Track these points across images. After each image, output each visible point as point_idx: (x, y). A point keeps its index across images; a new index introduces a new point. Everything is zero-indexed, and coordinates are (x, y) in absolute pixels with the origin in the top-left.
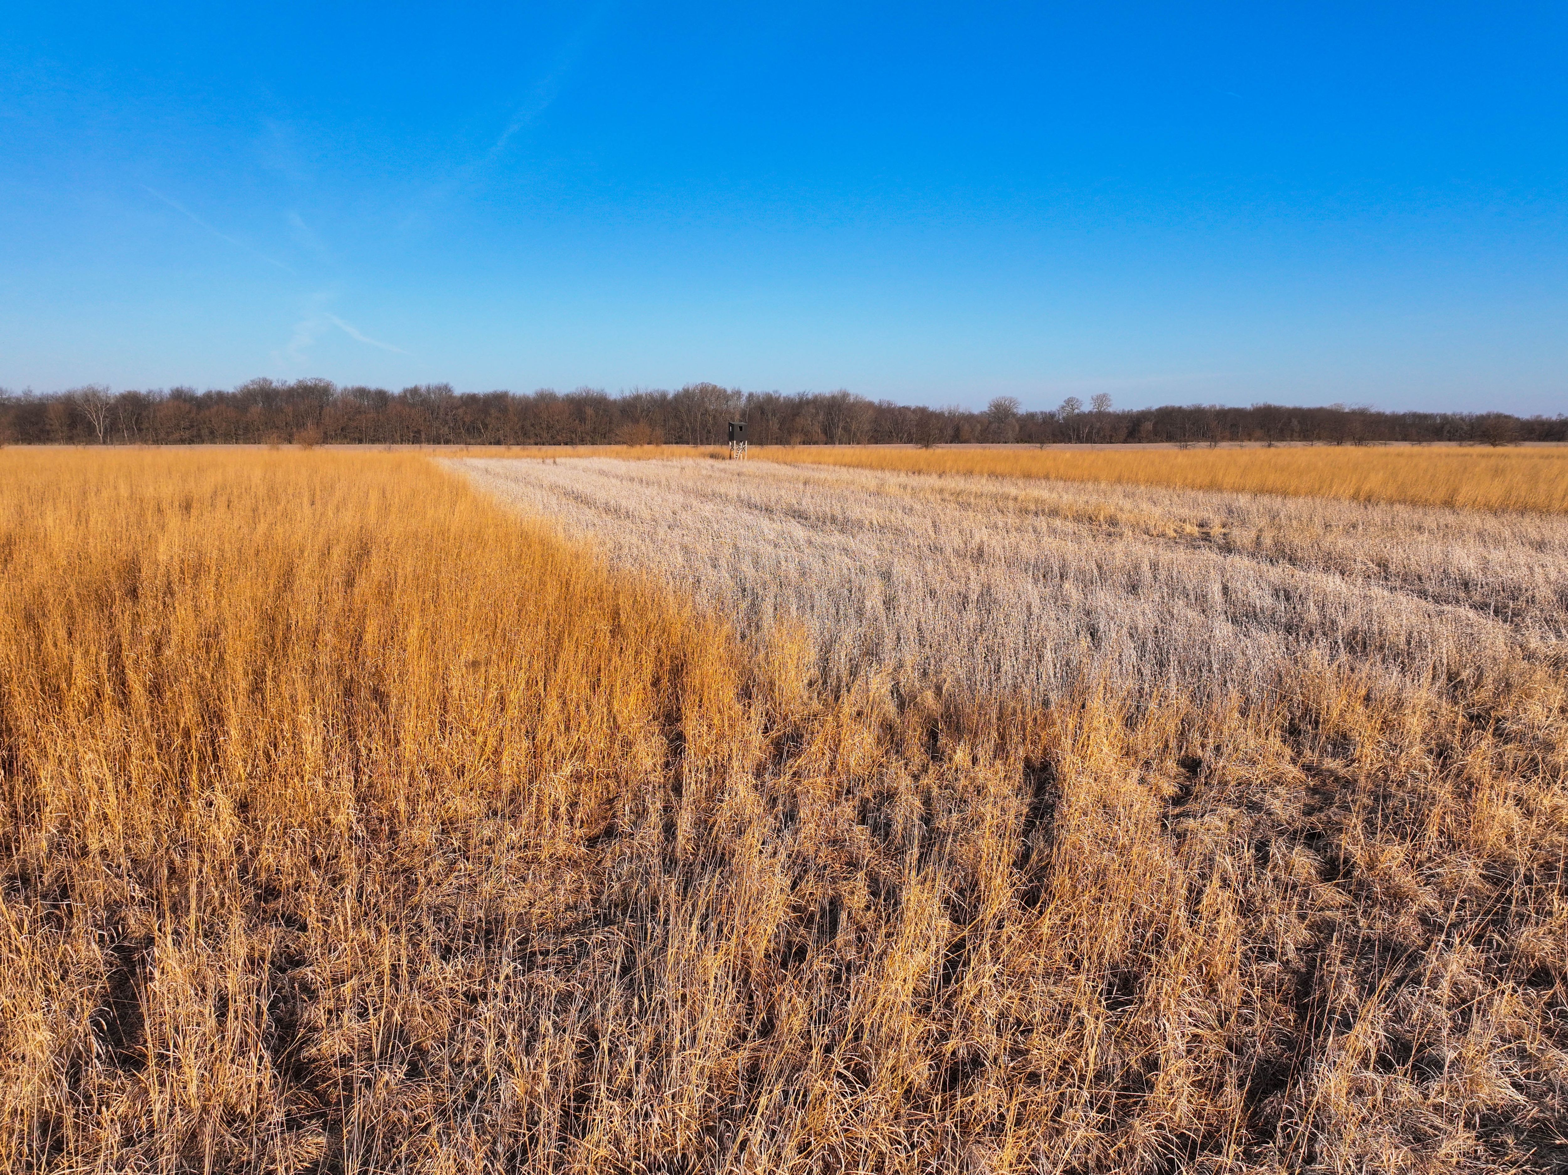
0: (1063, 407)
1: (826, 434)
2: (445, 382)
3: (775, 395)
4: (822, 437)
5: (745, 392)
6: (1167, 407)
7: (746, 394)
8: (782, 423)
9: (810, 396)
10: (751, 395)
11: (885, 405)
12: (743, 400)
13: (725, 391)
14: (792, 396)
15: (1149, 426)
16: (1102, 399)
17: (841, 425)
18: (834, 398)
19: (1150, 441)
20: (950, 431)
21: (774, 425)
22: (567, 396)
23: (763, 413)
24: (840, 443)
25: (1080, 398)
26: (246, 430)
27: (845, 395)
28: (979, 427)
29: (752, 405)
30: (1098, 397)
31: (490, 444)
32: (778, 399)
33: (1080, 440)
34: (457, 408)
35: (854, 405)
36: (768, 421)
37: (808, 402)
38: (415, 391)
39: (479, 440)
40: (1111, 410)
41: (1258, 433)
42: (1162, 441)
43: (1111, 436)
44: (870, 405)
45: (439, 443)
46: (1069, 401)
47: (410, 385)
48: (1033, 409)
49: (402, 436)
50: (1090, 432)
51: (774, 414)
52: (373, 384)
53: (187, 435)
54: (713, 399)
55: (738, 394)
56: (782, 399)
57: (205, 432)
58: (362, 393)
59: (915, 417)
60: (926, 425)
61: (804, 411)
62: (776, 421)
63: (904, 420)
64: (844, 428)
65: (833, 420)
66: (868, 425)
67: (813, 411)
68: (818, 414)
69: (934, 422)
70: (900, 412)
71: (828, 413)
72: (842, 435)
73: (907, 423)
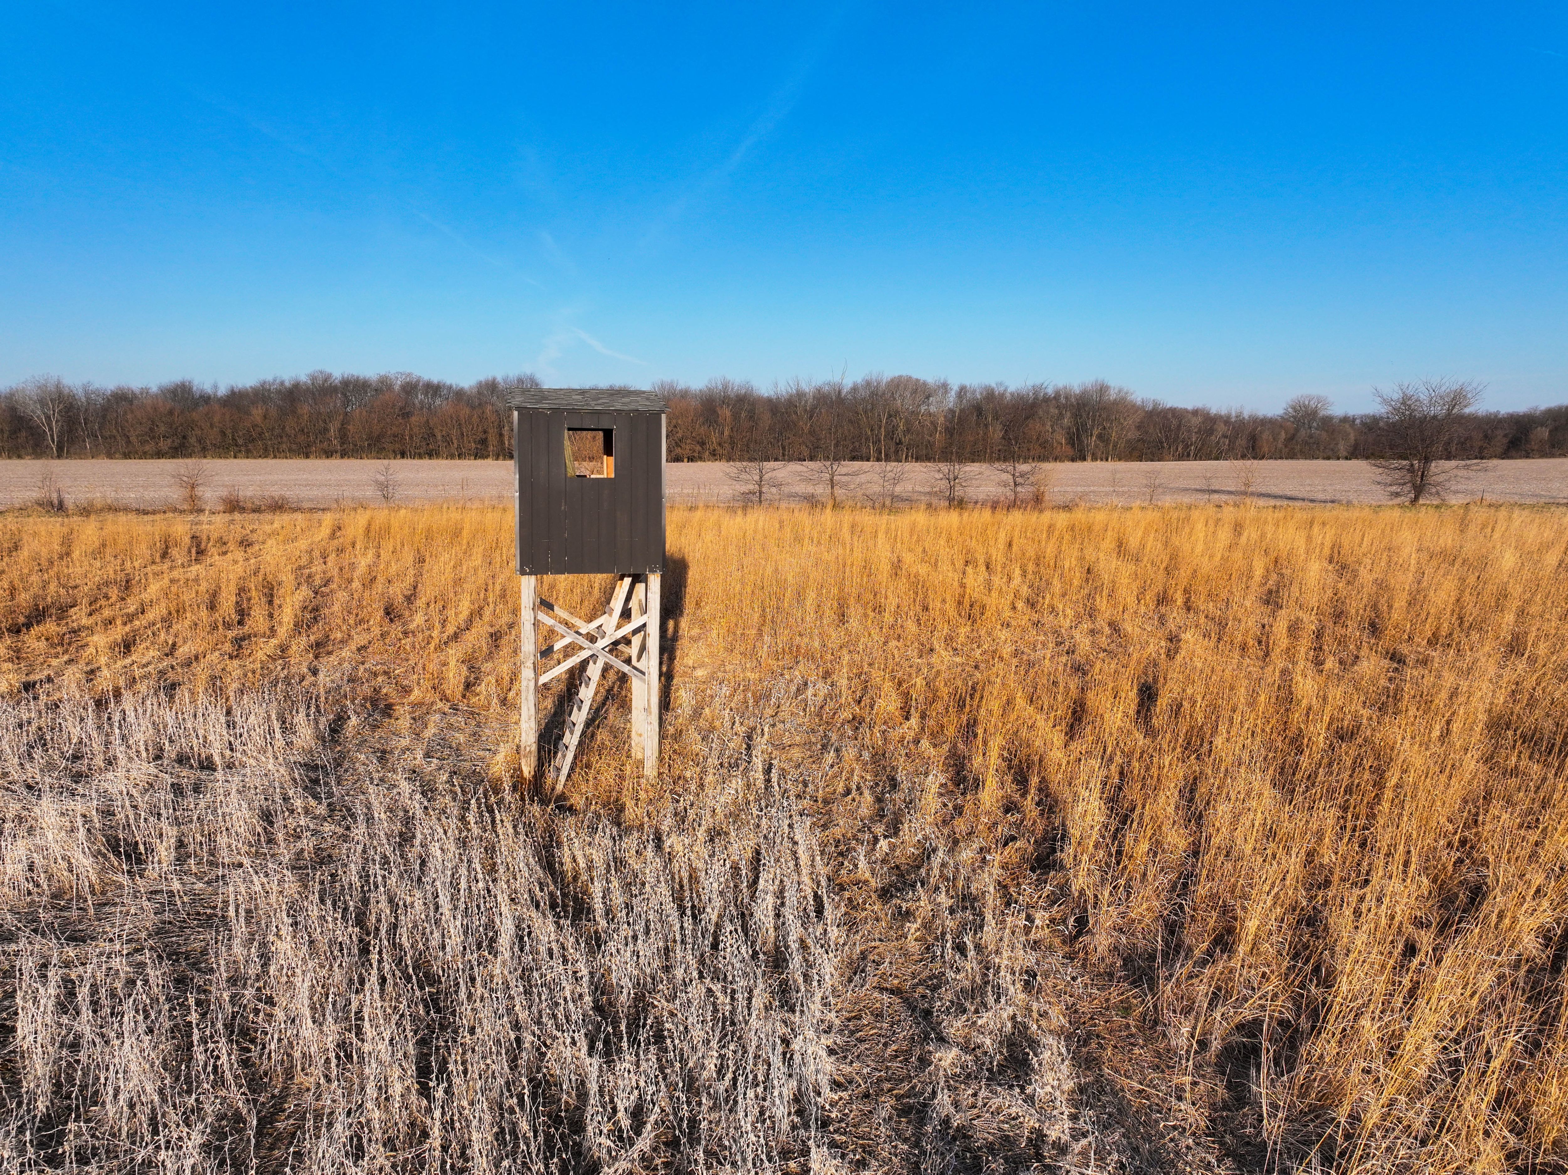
1: (1073, 445)
4: (1070, 452)
5: (955, 385)
7: (956, 388)
8: (1007, 429)
9: (1050, 391)
10: (962, 391)
12: (952, 397)
14: (1024, 391)
15: (1543, 433)
17: (1096, 432)
18: (1084, 393)
20: (1241, 442)
21: (996, 433)
23: (979, 415)
24: (1095, 459)
27: (1103, 389)
28: (1283, 435)
29: (965, 403)
32: (1002, 396)
35: (1115, 403)
36: (986, 426)
37: (1047, 400)
43: (1481, 449)
51: (996, 417)
54: (908, 394)
55: (945, 387)
56: (1008, 395)
57: (194, 442)
59: (1196, 421)
60: (1211, 432)
61: (1041, 413)
62: (999, 427)
63: (1179, 426)
64: (1100, 437)
65: (1084, 425)
66: (1133, 435)
67: (1054, 411)
68: (1061, 416)
69: (1221, 428)
70: (1174, 415)
71: (1075, 416)
72: (1096, 446)
73: (1183, 429)
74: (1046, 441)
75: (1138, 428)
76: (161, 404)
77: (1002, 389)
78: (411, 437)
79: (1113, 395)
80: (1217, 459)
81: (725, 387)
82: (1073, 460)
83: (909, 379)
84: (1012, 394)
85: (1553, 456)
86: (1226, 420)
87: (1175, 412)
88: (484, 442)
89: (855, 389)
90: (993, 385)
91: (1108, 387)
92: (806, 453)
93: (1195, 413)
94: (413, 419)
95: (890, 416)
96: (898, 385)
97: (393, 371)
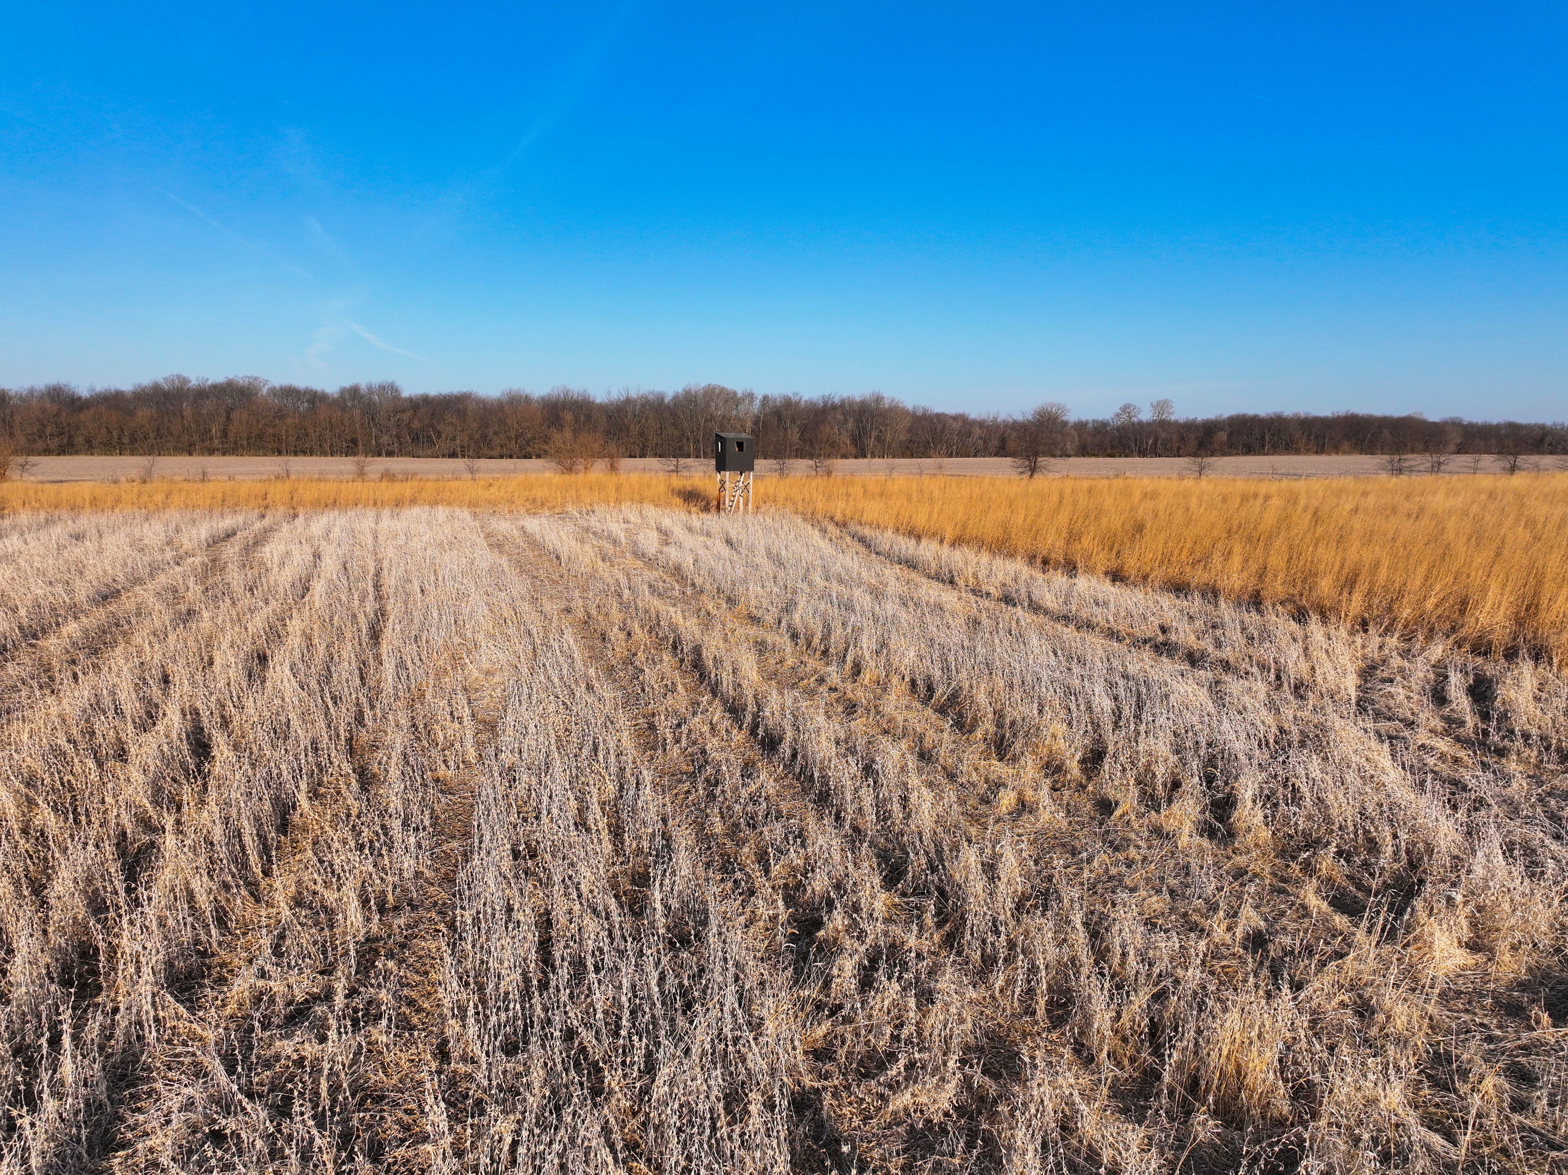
0: (1118, 415)
1: (856, 445)
2: (390, 380)
3: (794, 399)
4: (852, 449)
5: (759, 394)
6: (1243, 416)
7: (760, 397)
8: (803, 432)
9: (837, 400)
10: (765, 398)
11: (920, 413)
12: (757, 403)
13: (735, 393)
14: (815, 400)
15: (1223, 436)
16: (1162, 406)
17: (873, 435)
18: (863, 402)
19: (1224, 454)
20: (994, 443)
21: (794, 435)
22: (543, 398)
23: (780, 420)
24: (873, 456)
25: (1138, 406)
26: (133, 440)
27: (879, 399)
29: (767, 410)
30: (1158, 403)
31: (444, 456)
32: (798, 403)
33: (1142, 454)
34: (403, 411)
36: (786, 429)
37: (834, 407)
38: (354, 392)
39: (429, 452)
40: (1173, 418)
41: (1346, 445)
42: (1237, 454)
44: (905, 412)
45: (380, 455)
46: (1126, 408)
47: (347, 383)
48: (1085, 417)
49: (331, 446)
50: (1155, 443)
51: (793, 421)
52: (301, 382)
53: (54, 443)
54: (721, 404)
55: (751, 396)
56: (803, 403)
57: (79, 440)
58: (290, 393)
59: (957, 425)
60: (969, 434)
61: (829, 418)
62: (796, 429)
63: (944, 429)
64: (878, 438)
65: (864, 428)
66: (903, 437)
67: (841, 417)
68: (846, 421)
69: (977, 431)
70: (938, 419)
71: (858, 421)
72: (875, 446)
73: (947, 432)
74: (835, 442)
75: (909, 431)
76: (48, 405)
77: (797, 398)
78: (287, 437)
79: (886, 403)
80: (975, 456)
81: (566, 394)
82: (856, 457)
83: (723, 389)
84: (806, 402)
85: (1230, 455)
86: (981, 424)
87: (941, 418)
88: (354, 441)
89: (676, 397)
90: (790, 395)
91: (882, 398)
92: (638, 452)
93: (956, 418)
94: (289, 420)
95: (706, 420)
96: (711, 394)
97: (240, 376)
